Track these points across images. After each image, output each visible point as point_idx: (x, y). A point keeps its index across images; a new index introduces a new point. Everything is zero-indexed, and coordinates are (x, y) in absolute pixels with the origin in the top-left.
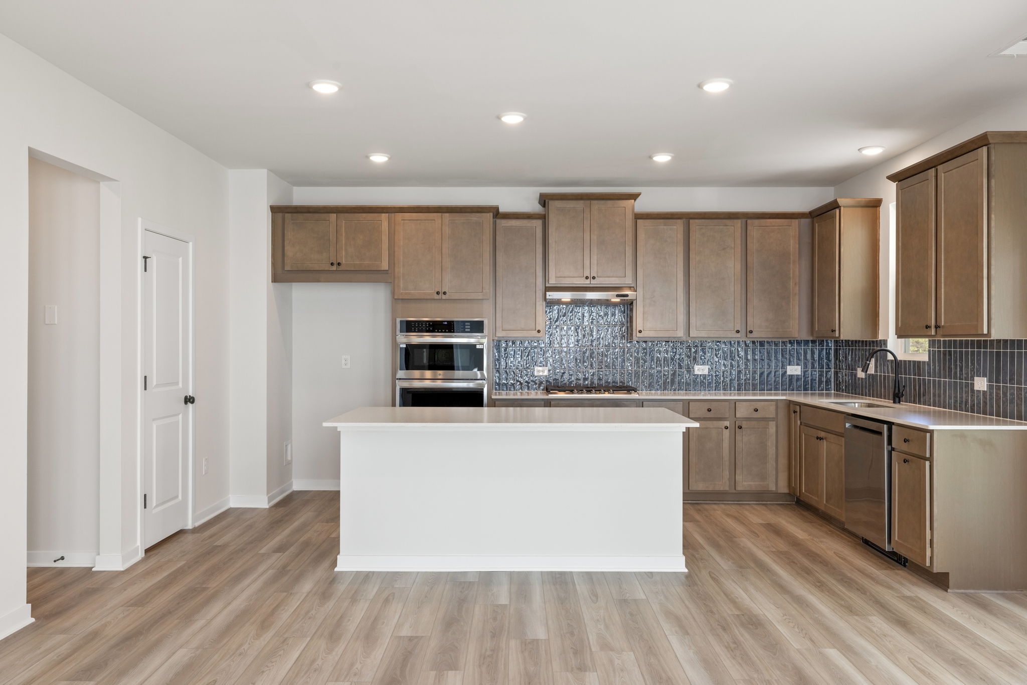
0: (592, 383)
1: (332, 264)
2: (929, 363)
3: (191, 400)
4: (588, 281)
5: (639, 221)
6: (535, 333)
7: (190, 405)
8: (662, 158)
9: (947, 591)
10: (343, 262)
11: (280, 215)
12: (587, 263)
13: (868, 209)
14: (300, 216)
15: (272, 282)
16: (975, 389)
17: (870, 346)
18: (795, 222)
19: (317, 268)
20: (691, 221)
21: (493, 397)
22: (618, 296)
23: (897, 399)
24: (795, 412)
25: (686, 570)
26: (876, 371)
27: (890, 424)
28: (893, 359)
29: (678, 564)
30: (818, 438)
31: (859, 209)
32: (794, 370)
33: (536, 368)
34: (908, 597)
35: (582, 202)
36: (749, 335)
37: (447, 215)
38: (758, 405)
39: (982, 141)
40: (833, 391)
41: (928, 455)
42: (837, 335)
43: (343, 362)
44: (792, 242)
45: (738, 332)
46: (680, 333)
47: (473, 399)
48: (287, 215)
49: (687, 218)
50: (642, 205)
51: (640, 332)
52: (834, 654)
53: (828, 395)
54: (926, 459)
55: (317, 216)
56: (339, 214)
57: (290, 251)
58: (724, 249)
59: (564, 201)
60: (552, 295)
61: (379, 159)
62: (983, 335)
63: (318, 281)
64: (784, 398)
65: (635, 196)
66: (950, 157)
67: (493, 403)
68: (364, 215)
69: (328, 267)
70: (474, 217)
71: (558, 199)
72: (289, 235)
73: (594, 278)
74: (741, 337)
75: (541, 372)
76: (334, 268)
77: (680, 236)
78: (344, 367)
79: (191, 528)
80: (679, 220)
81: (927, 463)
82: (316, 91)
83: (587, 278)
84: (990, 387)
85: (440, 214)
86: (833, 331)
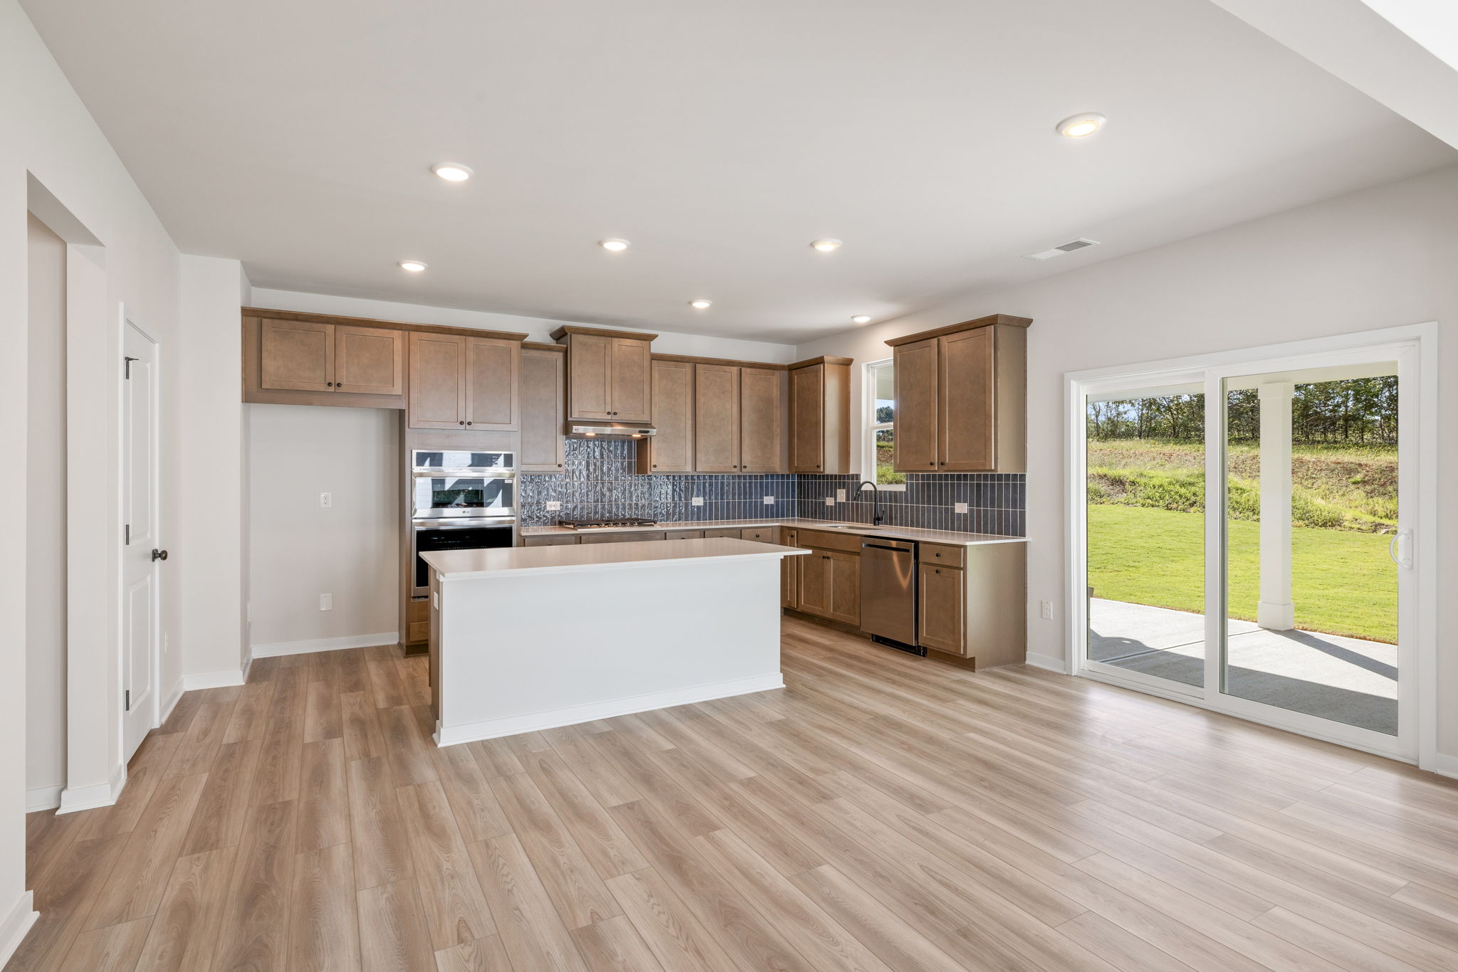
0: (603, 515)
1: (329, 384)
2: (906, 493)
3: (164, 555)
4: (609, 417)
5: (653, 361)
6: (555, 467)
7: (158, 560)
8: (701, 305)
9: (974, 672)
10: (344, 382)
11: (255, 320)
12: (609, 399)
13: (840, 366)
14: (285, 324)
15: (242, 402)
16: (956, 512)
17: (823, 479)
18: (777, 373)
19: (309, 389)
20: (697, 365)
21: (523, 534)
22: (640, 432)
23: (877, 522)
24: (792, 536)
25: (784, 686)
26: (848, 499)
27: (917, 543)
28: (874, 490)
29: (775, 681)
30: (824, 557)
31: (838, 366)
32: (769, 500)
33: (548, 503)
34: (957, 681)
35: (604, 338)
36: (744, 470)
37: (472, 338)
38: (759, 532)
39: (992, 321)
40: (796, 518)
41: (962, 566)
42: (822, 470)
43: (322, 500)
44: (775, 390)
45: (735, 467)
46: (689, 469)
47: (499, 537)
48: (265, 321)
49: (695, 362)
50: (657, 347)
51: (655, 466)
52: (972, 735)
53: (793, 520)
54: (960, 569)
55: (308, 325)
56: (338, 327)
57: (270, 365)
58: (723, 393)
59: (587, 336)
60: (577, 429)
61: (413, 267)
62: (991, 470)
63: (310, 404)
64: (778, 524)
65: (650, 338)
66: (955, 330)
67: (523, 542)
68: (371, 330)
69: (323, 388)
70: (501, 343)
71: (580, 334)
72: (268, 345)
73: (615, 414)
74: (736, 471)
75: (553, 506)
76: (332, 389)
77: (689, 377)
78: (323, 506)
79: (158, 727)
80: (687, 364)
81: (962, 572)
82: (441, 178)
83: (609, 413)
84: (971, 511)
85: (464, 337)
86: (818, 467)
